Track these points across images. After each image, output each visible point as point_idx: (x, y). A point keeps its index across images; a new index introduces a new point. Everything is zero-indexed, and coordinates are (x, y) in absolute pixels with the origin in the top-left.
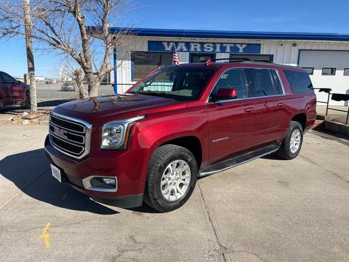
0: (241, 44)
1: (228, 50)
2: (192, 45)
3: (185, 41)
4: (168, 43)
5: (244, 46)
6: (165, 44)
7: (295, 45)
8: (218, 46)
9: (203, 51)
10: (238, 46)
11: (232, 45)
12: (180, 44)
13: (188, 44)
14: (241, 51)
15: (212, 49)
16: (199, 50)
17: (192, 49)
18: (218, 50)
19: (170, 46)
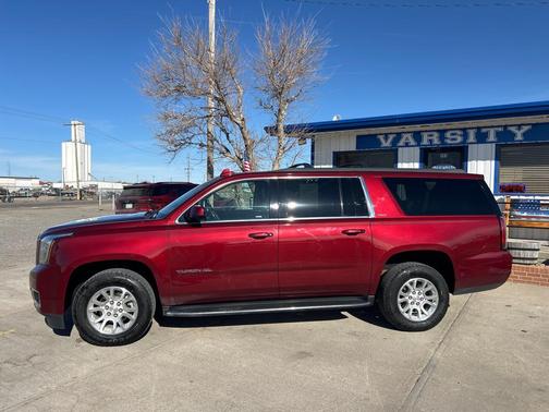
0: (519, 126)
1: (492, 137)
2: (425, 135)
3: (412, 130)
4: (386, 136)
5: (526, 128)
6: (381, 138)
8: (472, 132)
9: (443, 143)
10: (513, 129)
11: (500, 129)
12: (405, 136)
13: (417, 136)
14: (519, 137)
15: (459, 139)
16: (436, 141)
17: (425, 142)
18: (472, 138)
19: (390, 140)
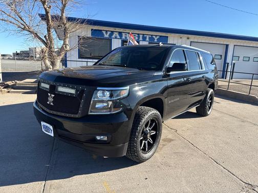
0: (156, 36)
1: (147, 39)
2: (124, 34)
3: (118, 31)
4: (107, 31)
5: (158, 37)
6: (104, 32)
7: (188, 38)
8: (141, 36)
10: (154, 37)
11: (150, 36)
12: (115, 33)
13: (120, 33)
14: (156, 40)
17: (124, 37)
18: (141, 39)
19: (108, 34)
